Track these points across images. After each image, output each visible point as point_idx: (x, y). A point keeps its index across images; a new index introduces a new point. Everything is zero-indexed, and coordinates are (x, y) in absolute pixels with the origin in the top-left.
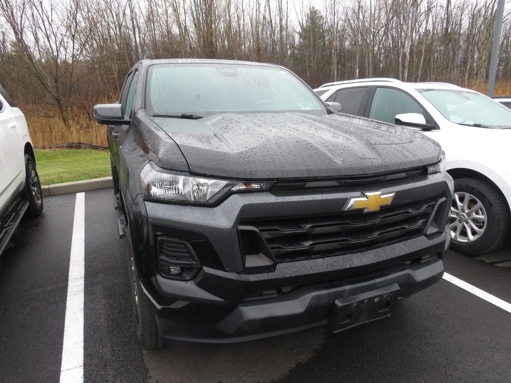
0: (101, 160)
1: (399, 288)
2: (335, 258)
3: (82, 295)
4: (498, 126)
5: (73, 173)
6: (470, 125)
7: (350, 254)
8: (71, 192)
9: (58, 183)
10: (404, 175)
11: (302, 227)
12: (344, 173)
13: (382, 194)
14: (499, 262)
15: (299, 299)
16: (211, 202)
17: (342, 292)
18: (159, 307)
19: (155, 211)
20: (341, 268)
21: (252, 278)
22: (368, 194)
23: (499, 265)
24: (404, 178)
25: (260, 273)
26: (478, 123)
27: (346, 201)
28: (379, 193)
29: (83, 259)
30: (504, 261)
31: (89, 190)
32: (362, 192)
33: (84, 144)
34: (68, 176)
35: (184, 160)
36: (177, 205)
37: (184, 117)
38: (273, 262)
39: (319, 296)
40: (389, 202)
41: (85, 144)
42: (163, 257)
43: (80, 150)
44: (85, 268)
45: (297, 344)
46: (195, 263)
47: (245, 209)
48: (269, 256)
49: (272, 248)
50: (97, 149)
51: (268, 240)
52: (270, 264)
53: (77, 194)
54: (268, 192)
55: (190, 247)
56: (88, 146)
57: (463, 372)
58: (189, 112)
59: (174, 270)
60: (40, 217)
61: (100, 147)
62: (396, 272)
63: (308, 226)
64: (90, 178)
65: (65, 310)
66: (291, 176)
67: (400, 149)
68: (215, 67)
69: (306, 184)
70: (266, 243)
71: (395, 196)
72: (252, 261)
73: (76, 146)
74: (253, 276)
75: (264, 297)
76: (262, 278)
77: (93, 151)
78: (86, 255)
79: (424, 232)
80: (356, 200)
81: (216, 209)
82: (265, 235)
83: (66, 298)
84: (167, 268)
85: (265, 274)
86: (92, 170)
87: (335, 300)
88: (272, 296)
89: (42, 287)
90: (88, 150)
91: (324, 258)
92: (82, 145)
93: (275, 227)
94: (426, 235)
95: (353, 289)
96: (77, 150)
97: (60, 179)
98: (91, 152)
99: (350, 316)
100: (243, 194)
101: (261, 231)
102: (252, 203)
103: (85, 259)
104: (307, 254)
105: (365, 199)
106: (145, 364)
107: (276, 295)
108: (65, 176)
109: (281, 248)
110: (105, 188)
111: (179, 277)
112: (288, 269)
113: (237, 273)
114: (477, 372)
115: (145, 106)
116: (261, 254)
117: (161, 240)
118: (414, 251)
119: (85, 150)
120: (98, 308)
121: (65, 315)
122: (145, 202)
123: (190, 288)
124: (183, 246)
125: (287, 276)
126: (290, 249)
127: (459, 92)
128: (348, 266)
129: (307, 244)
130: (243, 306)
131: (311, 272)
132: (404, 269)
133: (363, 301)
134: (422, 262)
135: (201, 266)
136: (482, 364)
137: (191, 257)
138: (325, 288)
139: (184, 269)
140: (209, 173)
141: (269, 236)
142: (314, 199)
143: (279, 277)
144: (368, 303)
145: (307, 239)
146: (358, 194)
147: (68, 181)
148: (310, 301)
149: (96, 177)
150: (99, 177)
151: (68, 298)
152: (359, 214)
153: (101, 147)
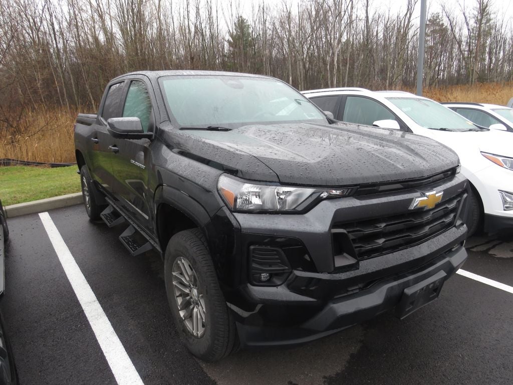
0: (43, 176)
1: (446, 274)
2: (401, 252)
3: (106, 318)
4: (457, 129)
5: (26, 192)
6: (437, 129)
7: (410, 247)
8: (33, 213)
9: (13, 204)
11: (378, 227)
12: (408, 177)
13: (437, 193)
14: (473, 248)
15: (377, 292)
16: (300, 209)
17: (408, 281)
18: (245, 314)
19: (245, 221)
20: (407, 261)
21: (343, 276)
22: (427, 194)
23: (474, 250)
25: (348, 271)
26: (444, 128)
27: (410, 201)
28: (434, 192)
29: (86, 282)
30: (476, 246)
31: (54, 209)
32: (422, 193)
33: (13, 160)
34: (23, 196)
35: (271, 171)
36: (268, 214)
37: (211, 129)
38: (356, 261)
39: (392, 288)
40: (440, 201)
41: (15, 160)
42: (254, 265)
43: (10, 167)
44: (93, 291)
45: (342, 338)
46: (287, 268)
47: (338, 213)
48: (353, 255)
49: (356, 247)
50: (28, 165)
51: (353, 240)
52: (354, 262)
53: (39, 214)
54: (351, 197)
55: (282, 253)
56: (19, 162)
57: (487, 342)
58: (214, 124)
59: (264, 276)
60: (8, 243)
61: (32, 163)
62: (440, 260)
63: (383, 225)
64: (50, 197)
65: (95, 336)
66: (370, 181)
68: (221, 79)
69: (379, 188)
70: (351, 241)
71: (444, 194)
72: (340, 262)
73: (4, 162)
74: (343, 274)
75: (349, 293)
76: (351, 276)
77: (26, 168)
78: (86, 277)
79: (454, 225)
80: (419, 200)
81: (307, 215)
82: (351, 236)
83: (89, 323)
84: (258, 275)
85: (352, 272)
86: (47, 187)
87: (404, 289)
88: (355, 292)
89: (54, 316)
90: (18, 167)
91: (392, 253)
92: (11, 161)
93: (358, 229)
94: (455, 226)
95: (415, 278)
96: (6, 167)
97: (13, 199)
98: (24, 169)
99: (412, 303)
100: (331, 200)
101: (349, 232)
102: (343, 207)
103: (88, 281)
104: (380, 251)
105: (425, 198)
106: (209, 377)
107: (358, 291)
108: (18, 195)
109: (361, 247)
110: (70, 206)
111: (269, 283)
112: (370, 265)
113: (329, 273)
114: (496, 340)
115: (169, 119)
116: (345, 254)
117: (254, 249)
118: (452, 240)
119: (16, 167)
120: (131, 329)
121: (96, 341)
122: (235, 214)
123: (281, 293)
124: (275, 253)
125: (370, 271)
126: (369, 247)
127: (419, 100)
128: (412, 259)
129: (381, 241)
130: (334, 303)
131: (387, 266)
132: (444, 258)
133: (422, 289)
134: (453, 250)
135: (290, 270)
136: (497, 333)
137: (283, 263)
138: (395, 280)
139: (272, 275)
140: (299, 182)
141: (354, 238)
142: (390, 201)
143: (364, 273)
144: (425, 290)
145: (379, 238)
146: (418, 194)
147: (25, 201)
148: (387, 291)
149: (56, 195)
150: (60, 195)
151: (90, 323)
152: (420, 211)
153: (35, 163)
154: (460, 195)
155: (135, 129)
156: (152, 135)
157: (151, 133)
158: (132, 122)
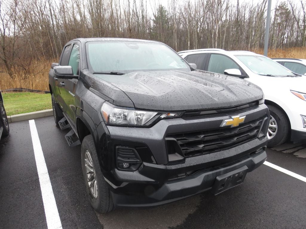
0: (38, 98)
1: (248, 168)
2: (216, 153)
3: (50, 184)
4: (279, 76)
5: (24, 107)
6: (265, 75)
7: (223, 150)
8: (26, 120)
9: (15, 114)
10: (248, 105)
11: (199, 137)
12: (220, 106)
13: (240, 117)
14: (284, 150)
15: (197, 177)
16: (148, 124)
17: (220, 172)
18: (115, 187)
19: (114, 131)
20: (219, 159)
21: (173, 167)
22: (233, 117)
23: (285, 152)
24: (248, 107)
25: (177, 164)
26: (269, 74)
27: (221, 121)
28: (238, 116)
29: (44, 161)
30: (286, 150)
31: (37, 118)
32: (230, 116)
33: (24, 89)
34: (22, 110)
35: (130, 101)
36: (127, 127)
37: (112, 74)
38: (183, 158)
39: (208, 175)
40: (243, 121)
41: (25, 89)
42: (119, 158)
43: (22, 93)
44: (47, 167)
45: (186, 203)
46: (139, 160)
47: (169, 128)
48: (181, 154)
49: (183, 150)
50: (32, 92)
51: (181, 145)
52: (182, 159)
53: (29, 121)
54: (181, 118)
55: (136, 151)
56: (27, 90)
57: (278, 212)
58: (115, 71)
59: (125, 165)
60: (8, 137)
61: (35, 90)
62: (245, 159)
63: (202, 136)
64: (37, 111)
65: (41, 194)
66: (193, 108)
67: (245, 91)
68: (125, 43)
69: (200, 112)
70: (180, 146)
71: (246, 117)
72: (173, 158)
73: (19, 90)
74: (173, 166)
75: (179, 178)
76: (179, 167)
77: (31, 93)
78: (45, 159)
79: (257, 137)
80: (228, 121)
81: (151, 129)
82: (180, 143)
83: (40, 186)
84: (122, 164)
85: (180, 165)
86: (36, 105)
87: (216, 177)
88: (183, 177)
89: (22, 181)
90: (27, 93)
91: (209, 153)
92: (23, 89)
93: (184, 138)
94: (258, 138)
95: (225, 170)
96: (20, 93)
97: (16, 111)
98: (30, 94)
99: (223, 185)
100: (167, 120)
101: (178, 140)
102: (173, 124)
103: (46, 161)
104: (201, 152)
105: (231, 120)
106: (100, 223)
107: (185, 176)
108: (19, 110)
109: (187, 149)
110: (47, 117)
111: (129, 169)
112: (192, 161)
113: (164, 165)
114: (285, 211)
115: (88, 67)
116: (176, 154)
117: (118, 148)
118: (254, 147)
119: (25, 93)
120: (62, 191)
121: (41, 197)
122: (107, 126)
123: (135, 176)
124: (132, 151)
125: (192, 165)
126: (192, 149)
127: (256, 57)
128: (222, 158)
129: (201, 146)
130: (168, 184)
131: (204, 162)
132: (248, 158)
133: (230, 177)
134: (256, 153)
135: (141, 162)
136: (287, 206)
137: (137, 157)
138: (211, 171)
139: (131, 164)
140: (146, 108)
141: (182, 143)
142: (206, 121)
143: (187, 166)
144: (232, 178)
145: (200, 144)
146: (228, 117)
147: (22, 113)
148: (204, 178)
149: (40, 110)
150: (42, 110)
151: (41, 186)
152: (228, 128)
153: (36, 91)
154: (262, 118)
155: (68, 73)
156: (78, 77)
157: (78, 76)
158: (67, 69)
